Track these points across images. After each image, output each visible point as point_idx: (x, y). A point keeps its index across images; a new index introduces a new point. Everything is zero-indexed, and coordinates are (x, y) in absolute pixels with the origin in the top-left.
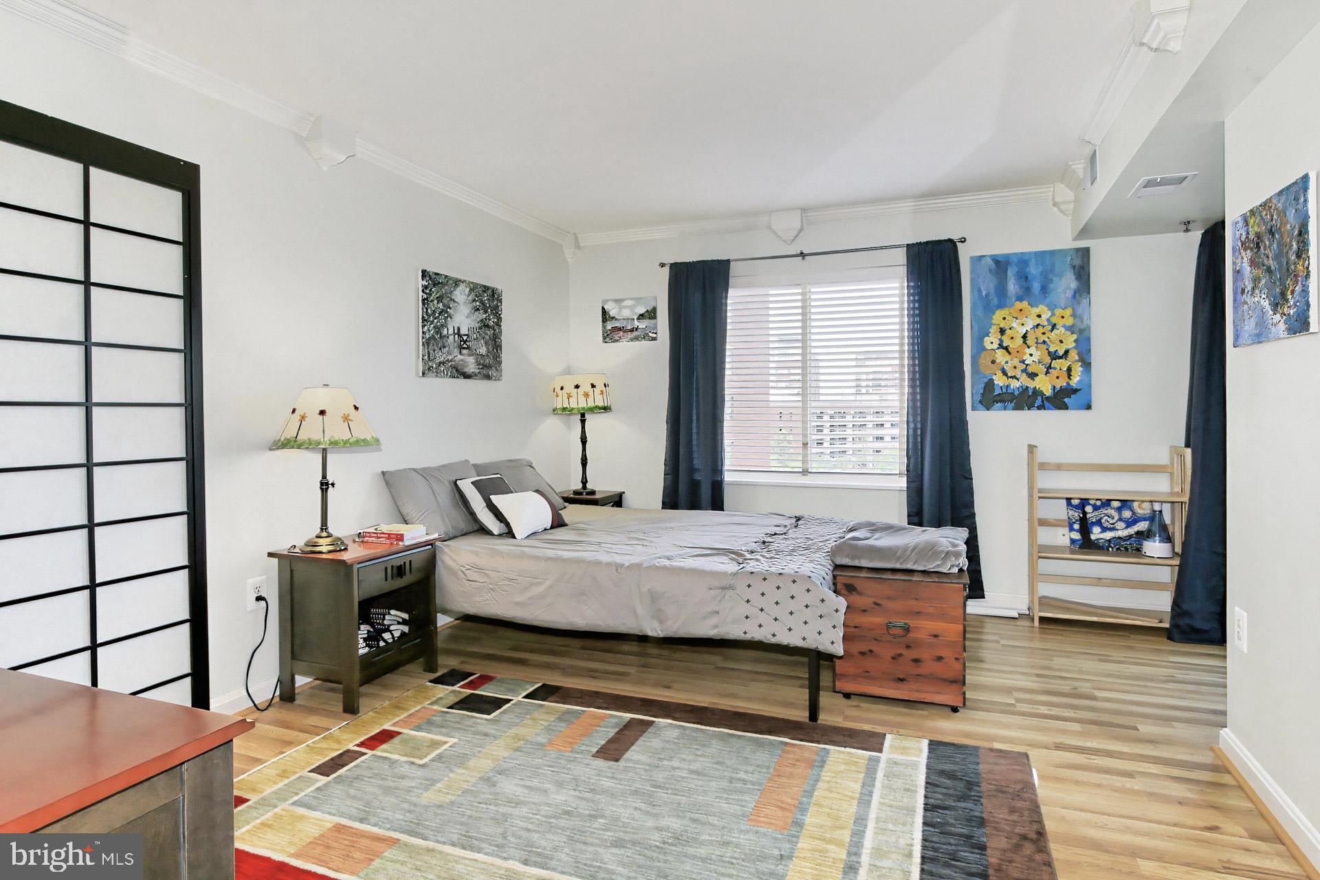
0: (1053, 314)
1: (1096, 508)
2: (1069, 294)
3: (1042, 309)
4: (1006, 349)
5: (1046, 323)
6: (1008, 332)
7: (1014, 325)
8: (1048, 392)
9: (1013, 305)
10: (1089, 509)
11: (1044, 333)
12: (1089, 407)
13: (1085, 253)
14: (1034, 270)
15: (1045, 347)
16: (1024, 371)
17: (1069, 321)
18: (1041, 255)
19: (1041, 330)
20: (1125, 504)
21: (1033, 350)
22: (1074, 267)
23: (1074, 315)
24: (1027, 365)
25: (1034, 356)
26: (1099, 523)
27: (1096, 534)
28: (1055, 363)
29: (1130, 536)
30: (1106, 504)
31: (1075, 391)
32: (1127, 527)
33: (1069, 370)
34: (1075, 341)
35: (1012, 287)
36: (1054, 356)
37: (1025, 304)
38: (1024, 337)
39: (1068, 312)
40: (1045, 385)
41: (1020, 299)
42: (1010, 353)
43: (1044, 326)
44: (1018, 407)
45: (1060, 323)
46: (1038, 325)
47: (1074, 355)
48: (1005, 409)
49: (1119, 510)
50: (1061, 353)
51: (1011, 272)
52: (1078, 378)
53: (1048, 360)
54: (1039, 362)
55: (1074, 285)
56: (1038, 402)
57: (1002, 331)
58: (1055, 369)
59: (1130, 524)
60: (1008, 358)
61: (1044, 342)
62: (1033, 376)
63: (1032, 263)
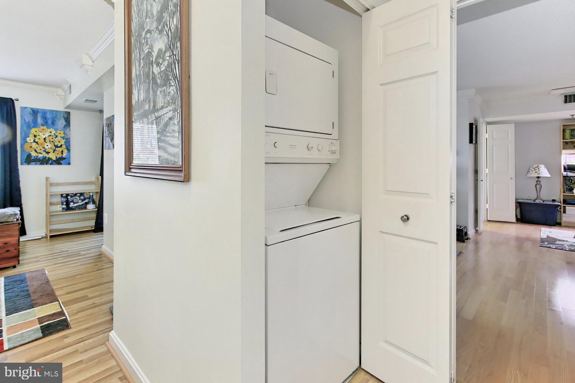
0: (56, 132)
1: (72, 197)
2: (63, 126)
3: (52, 130)
4: (37, 143)
5: (53, 135)
6: (37, 136)
7: (40, 134)
8: (54, 159)
9: (40, 127)
10: (69, 197)
11: (52, 138)
12: (69, 164)
13: (69, 113)
14: (48, 116)
15: (53, 143)
16: (45, 151)
17: (63, 135)
18: (52, 111)
19: (51, 137)
20: (82, 194)
21: (48, 144)
22: (64, 117)
23: (64, 133)
24: (46, 149)
25: (48, 146)
26: (73, 201)
27: (72, 205)
28: (56, 149)
29: (83, 204)
30: (76, 195)
31: (64, 159)
32: (82, 202)
33: (62, 151)
34: (65, 142)
35: (40, 120)
36: (57, 147)
37: (45, 127)
38: (45, 139)
39: (62, 132)
40: (53, 156)
41: (43, 125)
42: (38, 144)
43: (52, 136)
44: (41, 164)
45: (59, 135)
46: (50, 135)
47: (64, 147)
48: (36, 164)
49: (80, 196)
50: (59, 145)
51: (39, 116)
52: (66, 154)
53: (54, 148)
54: (51, 148)
55: (64, 123)
56: (50, 162)
57: (35, 136)
58: (57, 151)
59: (83, 200)
60: (37, 146)
61: (53, 141)
62: (48, 153)
63: (48, 114)
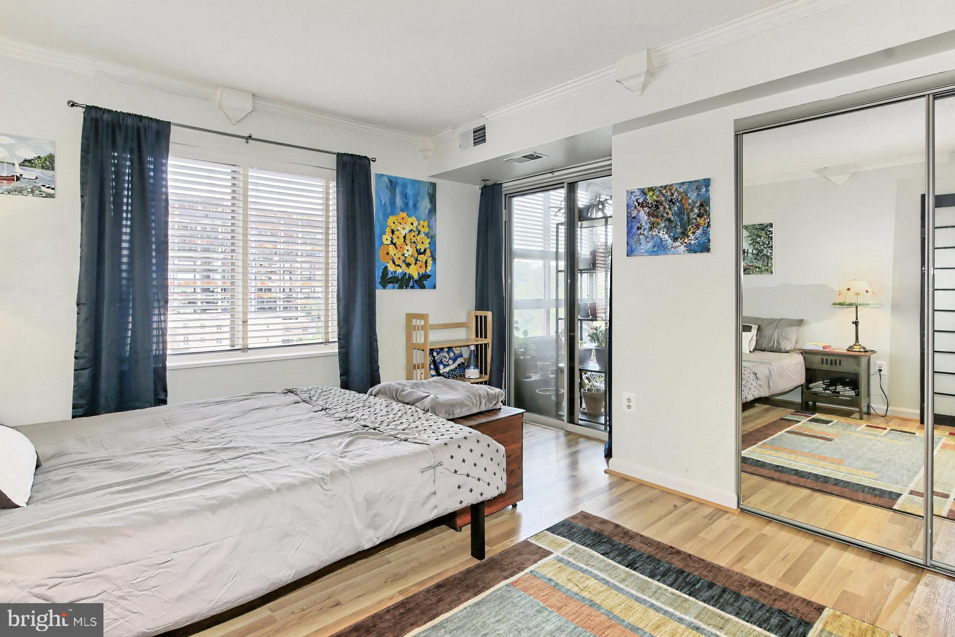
0: (419, 224)
1: (438, 353)
2: (427, 211)
3: (413, 219)
4: (394, 244)
5: (415, 230)
6: (396, 232)
7: (399, 228)
8: (416, 277)
9: (398, 214)
10: (435, 354)
11: (414, 236)
12: (435, 287)
13: (434, 186)
14: (410, 192)
15: (414, 245)
16: (404, 261)
17: (427, 230)
18: (414, 182)
19: (413, 234)
20: (450, 348)
21: (408, 247)
22: (429, 194)
23: (428, 226)
24: (406, 257)
25: (409, 251)
26: (441, 362)
27: (442, 370)
28: (421, 257)
29: (456, 368)
30: (442, 349)
31: (429, 276)
32: (453, 363)
33: (426, 262)
34: (429, 243)
35: (399, 201)
36: (419, 253)
37: (404, 215)
38: (405, 237)
39: (426, 224)
40: (414, 272)
41: (402, 210)
42: (397, 248)
43: (414, 231)
44: (401, 287)
45: (422, 230)
46: (412, 230)
47: (428, 253)
48: (394, 288)
49: (448, 352)
50: (422, 250)
51: (398, 190)
52: (430, 268)
53: (416, 255)
54: (412, 256)
55: (429, 206)
56: (411, 284)
57: (393, 232)
58: (420, 261)
59: (454, 360)
60: (396, 251)
61: (414, 242)
62: (408, 265)
63: (409, 186)
